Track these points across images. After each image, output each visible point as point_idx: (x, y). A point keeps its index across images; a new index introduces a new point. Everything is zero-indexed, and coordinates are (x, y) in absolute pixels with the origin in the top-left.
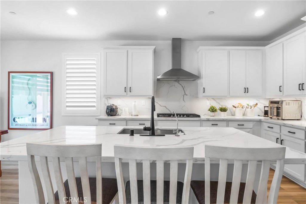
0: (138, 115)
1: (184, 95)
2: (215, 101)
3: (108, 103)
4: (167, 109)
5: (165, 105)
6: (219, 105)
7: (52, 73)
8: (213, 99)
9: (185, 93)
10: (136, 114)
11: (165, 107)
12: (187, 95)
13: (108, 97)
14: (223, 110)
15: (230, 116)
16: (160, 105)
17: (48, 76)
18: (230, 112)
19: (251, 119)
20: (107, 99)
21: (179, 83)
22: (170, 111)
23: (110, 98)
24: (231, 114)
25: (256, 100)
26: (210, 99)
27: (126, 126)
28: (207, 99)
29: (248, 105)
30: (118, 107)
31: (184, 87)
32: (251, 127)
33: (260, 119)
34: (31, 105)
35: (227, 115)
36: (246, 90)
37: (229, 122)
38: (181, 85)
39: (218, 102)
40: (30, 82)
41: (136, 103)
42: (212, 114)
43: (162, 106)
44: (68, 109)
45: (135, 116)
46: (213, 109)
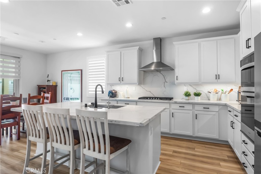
0: (129, 98)
1: (165, 82)
2: (192, 87)
3: (112, 89)
4: (152, 93)
5: (150, 91)
6: (195, 90)
7: (81, 70)
8: (190, 85)
9: (165, 80)
10: (127, 97)
11: (150, 92)
12: (167, 82)
13: (112, 85)
14: (197, 95)
15: (207, 100)
16: (146, 90)
17: (79, 72)
18: (207, 97)
19: (216, 103)
20: (111, 86)
21: (160, 73)
22: (154, 95)
23: (113, 85)
24: (208, 99)
25: (235, 85)
26: (187, 85)
27: (117, 104)
28: (185, 85)
29: (223, 91)
30: (117, 91)
31: (165, 76)
32: (217, 110)
33: (226, 104)
34: (72, 90)
35: (201, 100)
36: (218, 77)
37: (195, 105)
38: (162, 74)
39: (195, 88)
40: (72, 75)
41: (128, 89)
42: (187, 98)
43: (148, 91)
44: (90, 92)
45: (127, 98)
46: (186, 94)
